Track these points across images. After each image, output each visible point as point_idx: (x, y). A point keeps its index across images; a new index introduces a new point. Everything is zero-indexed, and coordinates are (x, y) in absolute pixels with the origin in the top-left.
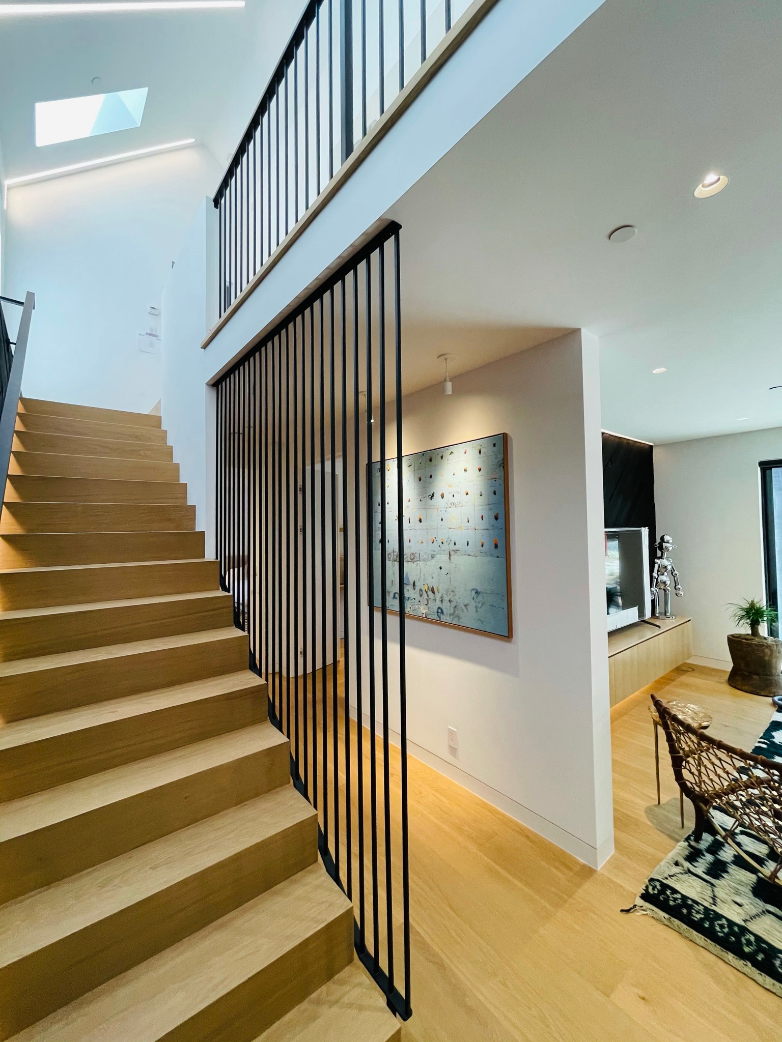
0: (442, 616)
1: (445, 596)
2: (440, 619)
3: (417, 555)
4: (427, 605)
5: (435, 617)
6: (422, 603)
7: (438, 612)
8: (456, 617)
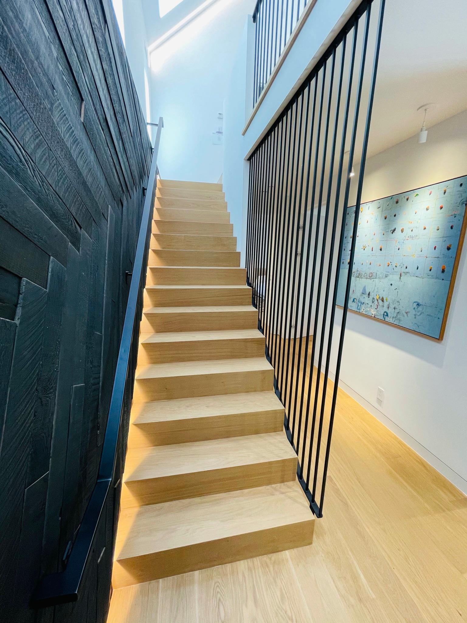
0: (386, 318)
1: (391, 304)
2: (385, 319)
3: (374, 274)
4: (376, 309)
5: (382, 318)
6: (373, 307)
7: (384, 315)
8: (397, 320)
